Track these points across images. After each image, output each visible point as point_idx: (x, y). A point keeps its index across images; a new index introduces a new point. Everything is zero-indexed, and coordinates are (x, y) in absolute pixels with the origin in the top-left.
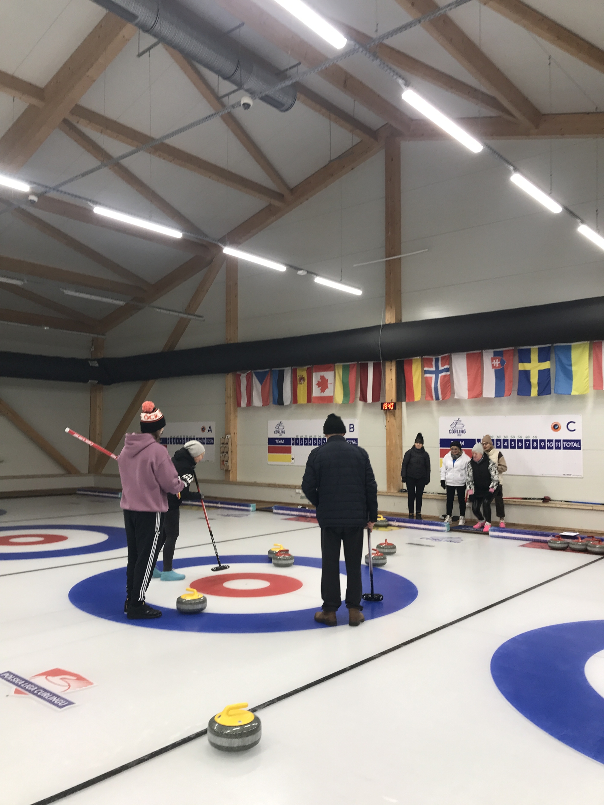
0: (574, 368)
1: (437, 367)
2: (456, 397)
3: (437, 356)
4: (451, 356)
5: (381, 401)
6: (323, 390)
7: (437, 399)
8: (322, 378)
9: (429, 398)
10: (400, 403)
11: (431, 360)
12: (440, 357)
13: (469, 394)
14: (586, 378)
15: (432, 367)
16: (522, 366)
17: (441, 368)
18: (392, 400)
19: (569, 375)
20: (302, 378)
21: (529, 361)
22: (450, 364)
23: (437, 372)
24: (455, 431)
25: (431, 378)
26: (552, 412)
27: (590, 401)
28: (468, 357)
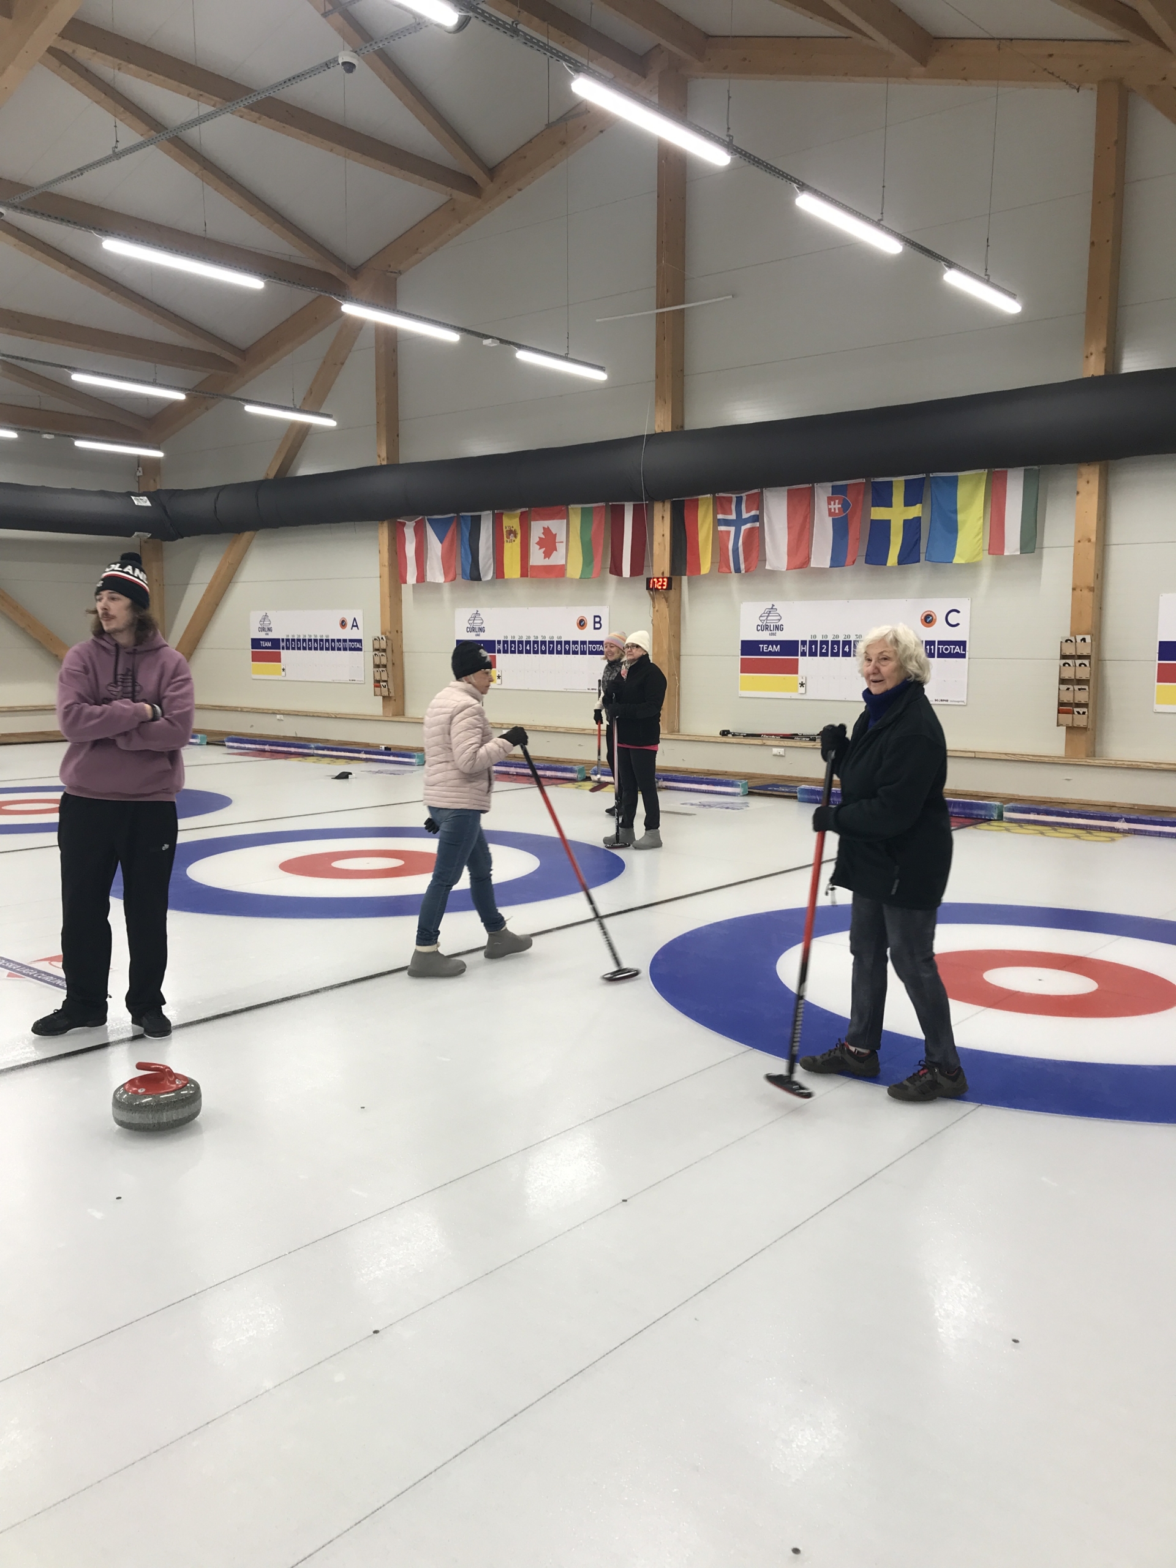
0: (960, 517)
1: (739, 513)
2: (768, 567)
3: (739, 494)
4: (762, 492)
5: (646, 575)
6: (547, 555)
7: (738, 570)
8: (547, 531)
9: (725, 569)
10: (678, 577)
11: (730, 500)
12: (744, 495)
13: (790, 563)
14: (978, 535)
15: (731, 514)
16: (879, 513)
17: (745, 515)
18: (663, 573)
19: (951, 528)
20: (511, 532)
21: (889, 505)
22: (760, 506)
23: (738, 522)
24: (767, 628)
25: (729, 532)
26: (923, 594)
27: (986, 575)
28: (791, 495)
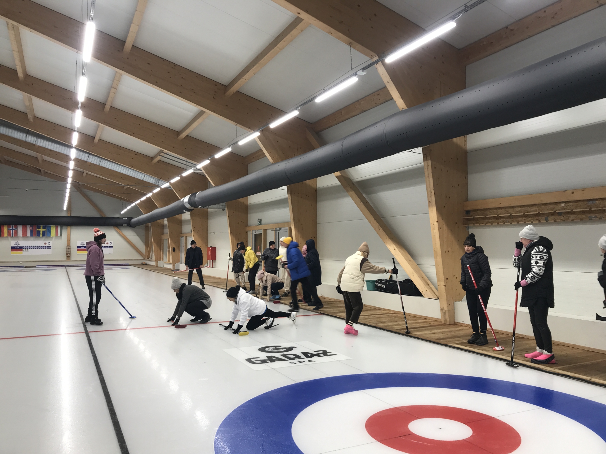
0: (51, 231)
1: (12, 228)
2: (18, 236)
4: (17, 225)
7: (12, 236)
9: (9, 236)
11: (11, 226)
12: (13, 225)
13: (23, 236)
14: (54, 233)
15: (11, 228)
16: (38, 230)
17: (14, 228)
19: (50, 232)
21: (40, 228)
22: (17, 227)
23: (12, 229)
24: (16, 245)
25: (11, 231)
26: (44, 240)
27: (54, 239)
28: (22, 226)
